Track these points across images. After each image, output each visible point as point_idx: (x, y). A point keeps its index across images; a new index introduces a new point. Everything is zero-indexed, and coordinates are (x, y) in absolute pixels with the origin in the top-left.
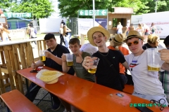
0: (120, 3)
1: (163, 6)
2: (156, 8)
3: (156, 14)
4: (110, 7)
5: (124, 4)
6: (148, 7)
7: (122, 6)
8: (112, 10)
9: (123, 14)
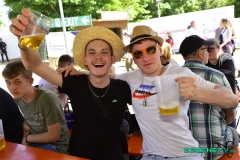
0: (109, 6)
1: (167, 10)
2: (159, 12)
3: (160, 19)
4: (94, 11)
5: (114, 7)
6: (148, 12)
7: (112, 10)
8: (97, 16)
9: (115, 22)
